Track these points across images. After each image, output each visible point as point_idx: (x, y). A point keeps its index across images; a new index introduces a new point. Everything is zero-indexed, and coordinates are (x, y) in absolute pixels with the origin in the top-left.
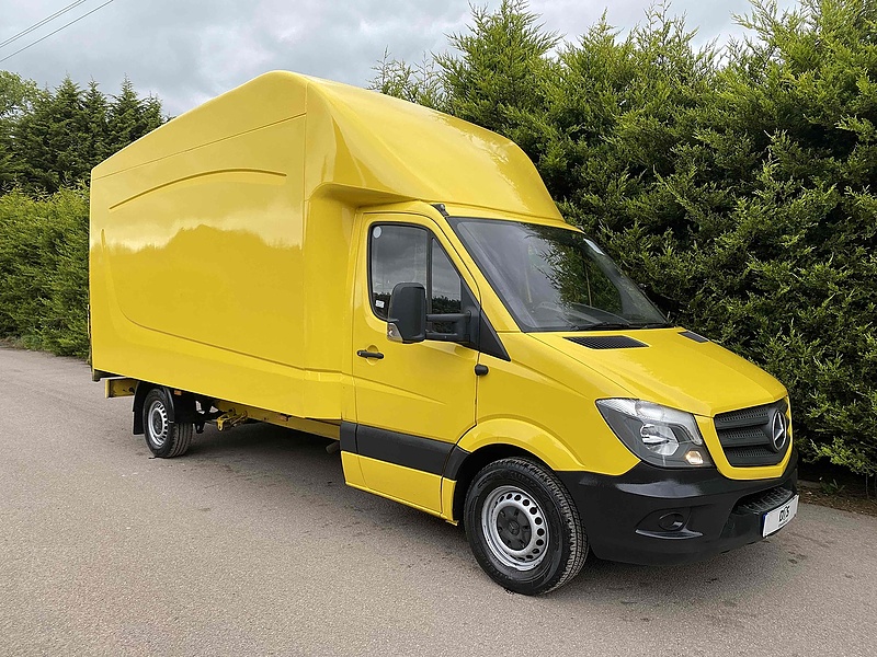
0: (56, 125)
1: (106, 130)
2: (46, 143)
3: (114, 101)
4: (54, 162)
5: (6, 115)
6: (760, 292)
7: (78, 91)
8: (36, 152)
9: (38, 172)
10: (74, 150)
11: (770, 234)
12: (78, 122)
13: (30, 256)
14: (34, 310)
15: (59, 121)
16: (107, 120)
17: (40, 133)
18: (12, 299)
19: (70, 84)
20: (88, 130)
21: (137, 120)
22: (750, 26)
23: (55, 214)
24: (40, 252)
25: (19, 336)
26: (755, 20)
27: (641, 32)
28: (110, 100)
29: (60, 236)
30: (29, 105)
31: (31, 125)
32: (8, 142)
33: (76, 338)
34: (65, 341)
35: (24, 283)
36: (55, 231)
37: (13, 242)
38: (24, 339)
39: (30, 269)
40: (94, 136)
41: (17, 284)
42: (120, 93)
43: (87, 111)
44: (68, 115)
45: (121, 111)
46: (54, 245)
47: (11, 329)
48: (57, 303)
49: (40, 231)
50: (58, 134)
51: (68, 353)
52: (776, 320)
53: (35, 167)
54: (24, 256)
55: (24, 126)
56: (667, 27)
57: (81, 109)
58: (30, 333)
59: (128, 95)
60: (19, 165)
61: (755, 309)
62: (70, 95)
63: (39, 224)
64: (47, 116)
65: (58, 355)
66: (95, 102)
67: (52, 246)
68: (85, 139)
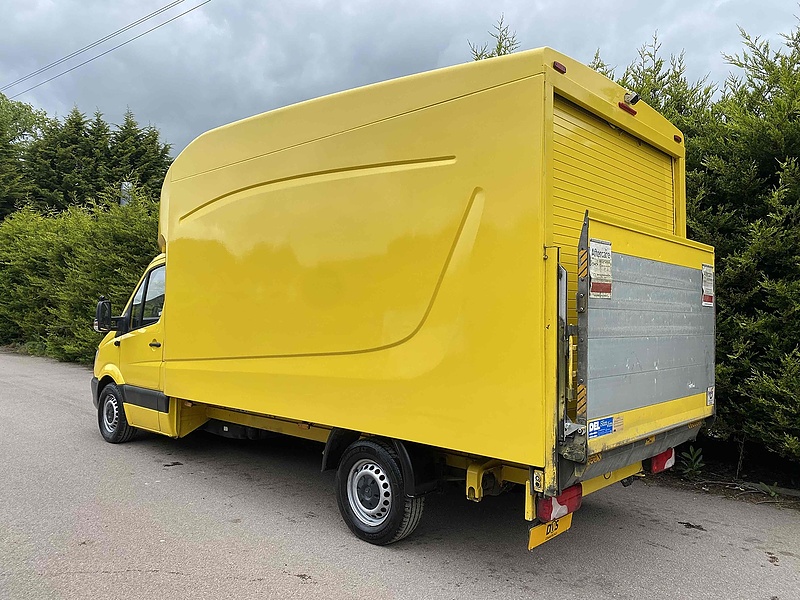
0: (63, 150)
1: (108, 155)
2: (53, 166)
3: (117, 129)
4: (60, 183)
5: (17, 141)
6: (770, 310)
7: (84, 120)
8: (44, 174)
9: (44, 192)
10: (79, 173)
11: (780, 255)
12: (83, 147)
13: (39, 267)
14: (40, 318)
15: (66, 146)
16: (109, 146)
17: (47, 156)
18: (20, 308)
19: (77, 114)
20: (92, 155)
21: (137, 146)
22: (741, 65)
23: (65, 230)
24: (49, 264)
25: (22, 342)
26: (746, 60)
27: (635, 69)
28: (113, 129)
29: (69, 250)
30: (39, 132)
31: (40, 150)
32: (19, 165)
33: (81, 345)
34: (69, 348)
35: (31, 293)
36: (64, 245)
37: (23, 255)
38: (28, 345)
39: (40, 280)
40: (97, 160)
41: (26, 294)
42: (122, 123)
43: (92, 137)
44: (74, 141)
45: (123, 139)
46: (62, 258)
47: (15, 336)
48: (64, 312)
49: (49, 245)
50: (64, 158)
51: (71, 359)
52: (784, 336)
53: (42, 187)
54: (34, 268)
55: (33, 150)
56: (659, 65)
57: (86, 136)
58: (34, 340)
59: (130, 124)
60: (28, 185)
61: (765, 326)
62: (76, 123)
63: (49, 239)
64: (54, 143)
65: (61, 361)
66: (100, 130)
67: (61, 260)
68: (89, 163)
